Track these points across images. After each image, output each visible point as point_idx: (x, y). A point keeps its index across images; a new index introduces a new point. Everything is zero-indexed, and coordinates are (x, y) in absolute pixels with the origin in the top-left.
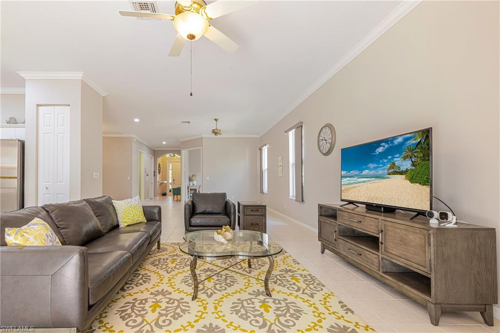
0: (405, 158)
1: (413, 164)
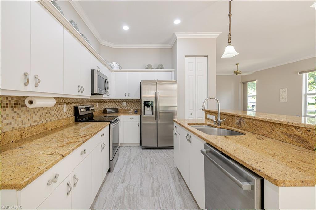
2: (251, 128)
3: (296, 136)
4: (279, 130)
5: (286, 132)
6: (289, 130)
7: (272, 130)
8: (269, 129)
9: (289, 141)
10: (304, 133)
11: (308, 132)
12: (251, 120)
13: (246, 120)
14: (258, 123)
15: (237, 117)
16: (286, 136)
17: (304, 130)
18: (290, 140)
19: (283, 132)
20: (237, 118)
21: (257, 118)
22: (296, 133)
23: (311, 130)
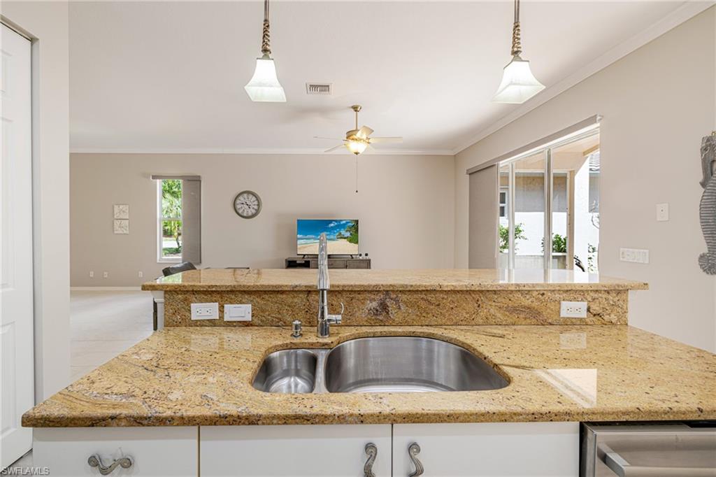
0: (347, 231)
1: (351, 234)
2: (424, 315)
3: (524, 308)
4: (494, 304)
5: (506, 306)
6: (512, 299)
7: (479, 306)
8: (471, 306)
9: (511, 320)
10: (536, 299)
11: (540, 296)
12: (424, 293)
13: (404, 297)
14: (443, 298)
15: (370, 292)
16: (507, 313)
17: (535, 294)
18: (514, 318)
19: (502, 305)
20: (373, 297)
21: (447, 286)
22: (523, 304)
23: (545, 292)
